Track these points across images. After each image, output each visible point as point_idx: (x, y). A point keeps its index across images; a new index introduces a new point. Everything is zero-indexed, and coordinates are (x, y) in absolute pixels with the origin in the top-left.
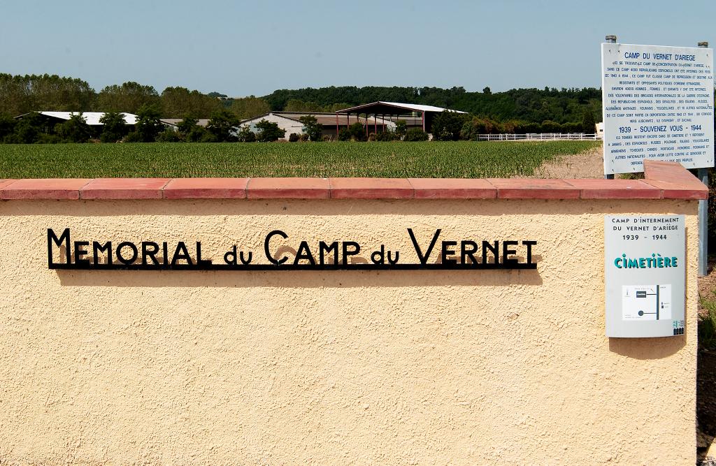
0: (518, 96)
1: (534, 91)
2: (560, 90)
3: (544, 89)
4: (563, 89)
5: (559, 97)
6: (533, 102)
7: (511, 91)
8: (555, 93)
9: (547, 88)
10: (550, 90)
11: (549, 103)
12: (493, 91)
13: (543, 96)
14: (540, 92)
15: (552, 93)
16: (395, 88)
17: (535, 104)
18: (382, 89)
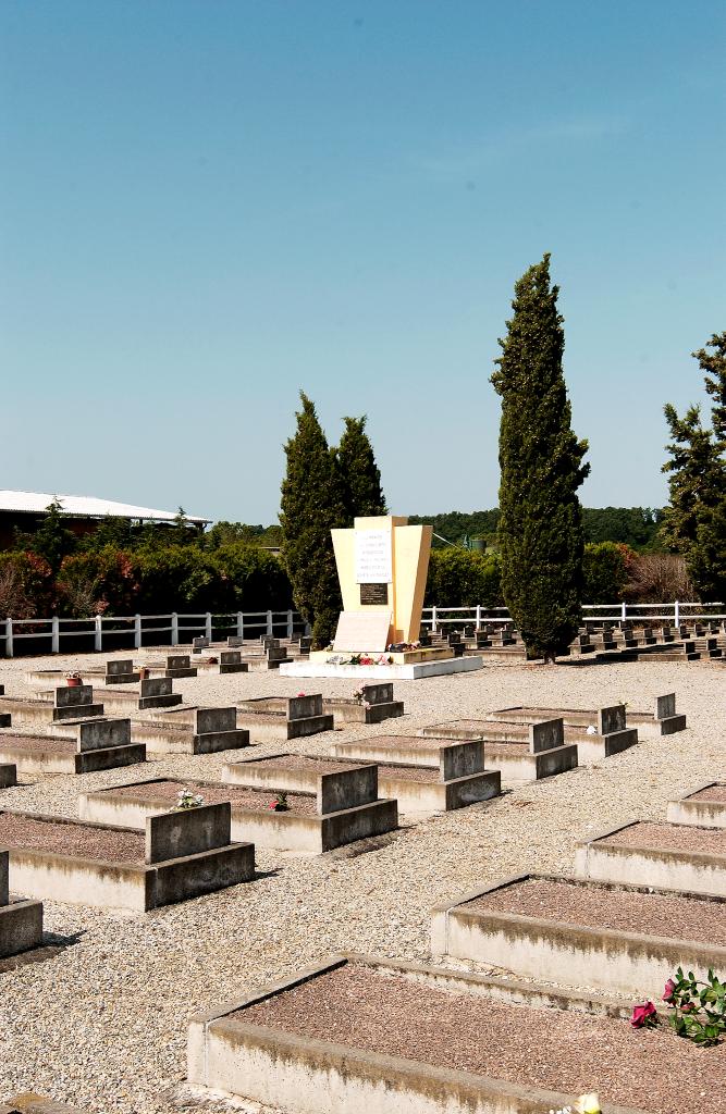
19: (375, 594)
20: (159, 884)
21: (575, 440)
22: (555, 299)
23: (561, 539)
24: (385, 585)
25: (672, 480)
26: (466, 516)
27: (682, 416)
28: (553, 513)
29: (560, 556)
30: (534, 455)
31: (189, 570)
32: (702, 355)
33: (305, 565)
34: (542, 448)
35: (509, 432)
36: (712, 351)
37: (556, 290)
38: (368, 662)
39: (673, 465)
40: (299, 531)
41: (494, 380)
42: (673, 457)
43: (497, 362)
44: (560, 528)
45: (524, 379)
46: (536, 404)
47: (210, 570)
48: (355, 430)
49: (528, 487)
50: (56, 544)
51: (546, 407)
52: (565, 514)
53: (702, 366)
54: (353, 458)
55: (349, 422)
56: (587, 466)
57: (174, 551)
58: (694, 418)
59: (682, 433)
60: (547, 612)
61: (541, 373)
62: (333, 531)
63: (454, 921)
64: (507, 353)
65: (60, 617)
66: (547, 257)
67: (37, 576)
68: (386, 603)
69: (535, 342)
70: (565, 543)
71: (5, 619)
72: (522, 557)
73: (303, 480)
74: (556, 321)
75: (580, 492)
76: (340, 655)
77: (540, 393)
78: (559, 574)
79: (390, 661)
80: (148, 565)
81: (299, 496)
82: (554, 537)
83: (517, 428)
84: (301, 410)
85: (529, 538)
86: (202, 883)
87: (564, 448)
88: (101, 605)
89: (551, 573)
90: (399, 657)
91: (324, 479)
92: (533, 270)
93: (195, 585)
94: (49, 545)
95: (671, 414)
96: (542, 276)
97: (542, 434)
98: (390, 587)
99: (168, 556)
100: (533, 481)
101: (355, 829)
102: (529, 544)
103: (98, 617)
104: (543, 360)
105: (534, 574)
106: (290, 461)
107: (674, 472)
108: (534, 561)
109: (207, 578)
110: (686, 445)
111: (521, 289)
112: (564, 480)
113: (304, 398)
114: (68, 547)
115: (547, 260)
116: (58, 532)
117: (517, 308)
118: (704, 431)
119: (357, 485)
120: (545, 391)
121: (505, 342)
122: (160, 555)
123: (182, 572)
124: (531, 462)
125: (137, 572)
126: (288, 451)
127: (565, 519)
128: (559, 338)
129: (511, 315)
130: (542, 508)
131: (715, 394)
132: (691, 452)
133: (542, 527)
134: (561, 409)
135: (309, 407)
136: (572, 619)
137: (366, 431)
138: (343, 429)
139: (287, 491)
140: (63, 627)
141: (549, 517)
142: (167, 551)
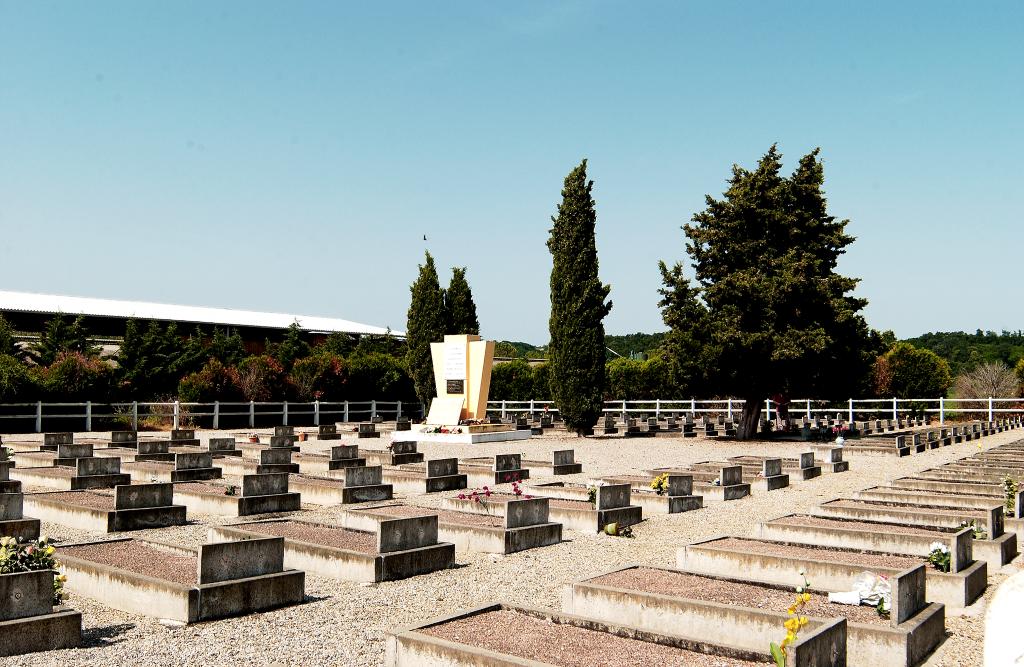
1: (960, 336)
2: (999, 334)
3: (975, 333)
4: (1004, 332)
5: (998, 344)
6: (957, 352)
7: (925, 336)
8: (992, 338)
9: (979, 331)
10: (985, 334)
11: (981, 352)
13: (972, 342)
14: (968, 337)
15: (987, 338)
17: (959, 354)
19: (456, 387)
20: (117, 519)
21: (600, 284)
22: (589, 189)
23: (586, 352)
24: (462, 381)
25: (664, 313)
26: (648, 336)
27: (670, 268)
28: (582, 335)
29: (585, 363)
30: (570, 295)
31: (385, 370)
32: (687, 228)
33: (419, 367)
34: (576, 290)
35: (555, 279)
36: (694, 225)
37: (591, 183)
38: (446, 431)
39: (664, 303)
40: (416, 345)
41: (549, 244)
42: (663, 297)
43: (550, 232)
44: (586, 345)
45: (565, 243)
46: (573, 260)
47: (400, 370)
48: (459, 277)
49: (565, 317)
50: (295, 352)
51: (579, 263)
52: (591, 335)
53: (688, 235)
54: (457, 295)
55: (456, 271)
56: (610, 303)
57: (375, 357)
58: (678, 271)
59: (670, 281)
60: (577, 401)
61: (577, 240)
62: (432, 344)
63: (215, 532)
64: (556, 226)
65: (288, 401)
66: (585, 162)
67: (272, 373)
68: (462, 393)
69: (574, 219)
70: (590, 355)
71: (249, 401)
72: (561, 364)
73: (420, 310)
74: (590, 205)
75: (605, 321)
76: (429, 427)
77: (576, 252)
78: (585, 375)
79: (460, 431)
80: (354, 367)
81: (417, 320)
82: (583, 350)
83: (559, 276)
84: (424, 264)
85: (566, 351)
86: (147, 522)
87: (591, 290)
88: (318, 394)
89: (579, 376)
90: (465, 429)
91: (433, 309)
92: (576, 170)
93: (389, 381)
94: (290, 351)
95: (662, 266)
96: (580, 173)
97: (576, 281)
98: (465, 382)
99: (370, 361)
100: (570, 312)
101: (265, 506)
102: (565, 355)
103: (317, 402)
104: (578, 231)
105: (569, 376)
106: (414, 297)
107: (665, 307)
108: (569, 366)
109: (396, 376)
110: (672, 289)
111: (567, 182)
112: (590, 312)
113: (427, 254)
114: (303, 353)
115: (584, 163)
116: (296, 343)
117: (564, 195)
118: (684, 279)
119: (458, 313)
120: (580, 252)
121: (557, 218)
122: (364, 360)
123: (379, 371)
124: (569, 299)
125: (345, 371)
126: (412, 290)
127: (591, 339)
128: (592, 216)
129: (561, 200)
130: (575, 331)
131: (692, 255)
132: (675, 293)
133: (573, 344)
134: (591, 262)
135: (430, 261)
136: (596, 407)
137: (466, 277)
138: (451, 276)
139: (410, 317)
140: (290, 408)
141: (579, 337)
142: (369, 357)
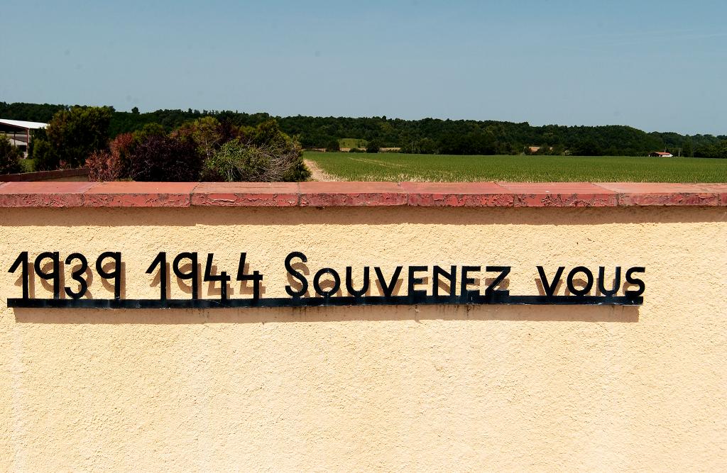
0: (164, 117)
1: (178, 112)
2: (201, 112)
3: (187, 111)
4: (204, 111)
6: (177, 123)
7: (158, 111)
8: (197, 114)
9: (190, 110)
10: (193, 112)
12: (142, 111)
13: (186, 117)
14: (184, 114)
15: (195, 114)
16: (46, 105)
18: (33, 105)
